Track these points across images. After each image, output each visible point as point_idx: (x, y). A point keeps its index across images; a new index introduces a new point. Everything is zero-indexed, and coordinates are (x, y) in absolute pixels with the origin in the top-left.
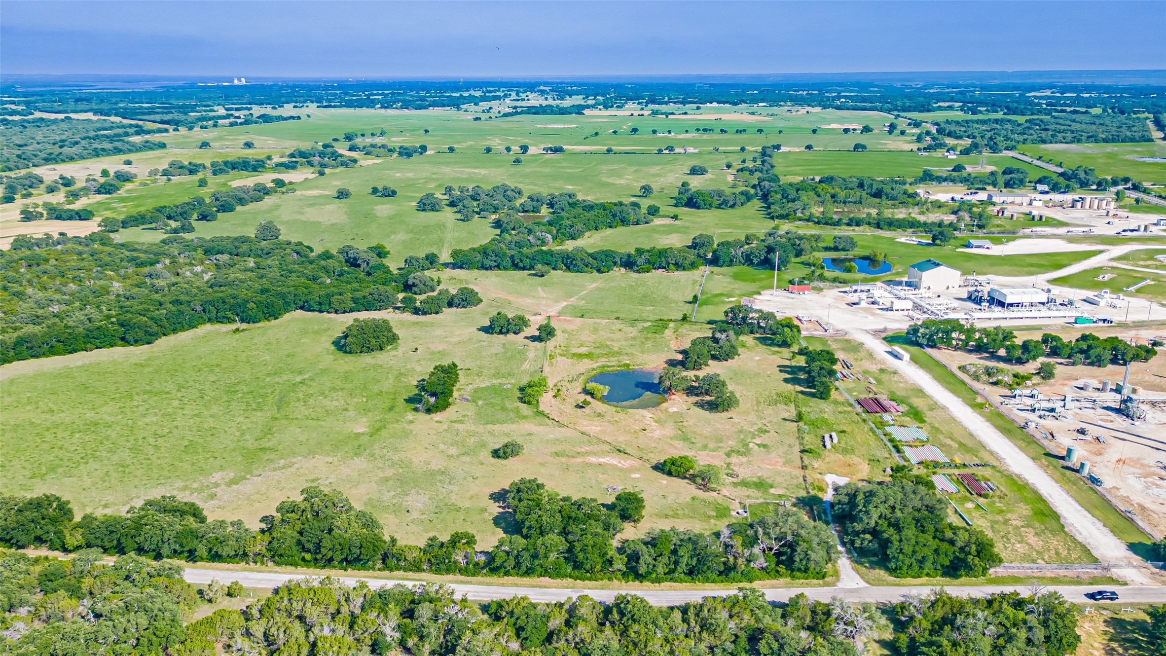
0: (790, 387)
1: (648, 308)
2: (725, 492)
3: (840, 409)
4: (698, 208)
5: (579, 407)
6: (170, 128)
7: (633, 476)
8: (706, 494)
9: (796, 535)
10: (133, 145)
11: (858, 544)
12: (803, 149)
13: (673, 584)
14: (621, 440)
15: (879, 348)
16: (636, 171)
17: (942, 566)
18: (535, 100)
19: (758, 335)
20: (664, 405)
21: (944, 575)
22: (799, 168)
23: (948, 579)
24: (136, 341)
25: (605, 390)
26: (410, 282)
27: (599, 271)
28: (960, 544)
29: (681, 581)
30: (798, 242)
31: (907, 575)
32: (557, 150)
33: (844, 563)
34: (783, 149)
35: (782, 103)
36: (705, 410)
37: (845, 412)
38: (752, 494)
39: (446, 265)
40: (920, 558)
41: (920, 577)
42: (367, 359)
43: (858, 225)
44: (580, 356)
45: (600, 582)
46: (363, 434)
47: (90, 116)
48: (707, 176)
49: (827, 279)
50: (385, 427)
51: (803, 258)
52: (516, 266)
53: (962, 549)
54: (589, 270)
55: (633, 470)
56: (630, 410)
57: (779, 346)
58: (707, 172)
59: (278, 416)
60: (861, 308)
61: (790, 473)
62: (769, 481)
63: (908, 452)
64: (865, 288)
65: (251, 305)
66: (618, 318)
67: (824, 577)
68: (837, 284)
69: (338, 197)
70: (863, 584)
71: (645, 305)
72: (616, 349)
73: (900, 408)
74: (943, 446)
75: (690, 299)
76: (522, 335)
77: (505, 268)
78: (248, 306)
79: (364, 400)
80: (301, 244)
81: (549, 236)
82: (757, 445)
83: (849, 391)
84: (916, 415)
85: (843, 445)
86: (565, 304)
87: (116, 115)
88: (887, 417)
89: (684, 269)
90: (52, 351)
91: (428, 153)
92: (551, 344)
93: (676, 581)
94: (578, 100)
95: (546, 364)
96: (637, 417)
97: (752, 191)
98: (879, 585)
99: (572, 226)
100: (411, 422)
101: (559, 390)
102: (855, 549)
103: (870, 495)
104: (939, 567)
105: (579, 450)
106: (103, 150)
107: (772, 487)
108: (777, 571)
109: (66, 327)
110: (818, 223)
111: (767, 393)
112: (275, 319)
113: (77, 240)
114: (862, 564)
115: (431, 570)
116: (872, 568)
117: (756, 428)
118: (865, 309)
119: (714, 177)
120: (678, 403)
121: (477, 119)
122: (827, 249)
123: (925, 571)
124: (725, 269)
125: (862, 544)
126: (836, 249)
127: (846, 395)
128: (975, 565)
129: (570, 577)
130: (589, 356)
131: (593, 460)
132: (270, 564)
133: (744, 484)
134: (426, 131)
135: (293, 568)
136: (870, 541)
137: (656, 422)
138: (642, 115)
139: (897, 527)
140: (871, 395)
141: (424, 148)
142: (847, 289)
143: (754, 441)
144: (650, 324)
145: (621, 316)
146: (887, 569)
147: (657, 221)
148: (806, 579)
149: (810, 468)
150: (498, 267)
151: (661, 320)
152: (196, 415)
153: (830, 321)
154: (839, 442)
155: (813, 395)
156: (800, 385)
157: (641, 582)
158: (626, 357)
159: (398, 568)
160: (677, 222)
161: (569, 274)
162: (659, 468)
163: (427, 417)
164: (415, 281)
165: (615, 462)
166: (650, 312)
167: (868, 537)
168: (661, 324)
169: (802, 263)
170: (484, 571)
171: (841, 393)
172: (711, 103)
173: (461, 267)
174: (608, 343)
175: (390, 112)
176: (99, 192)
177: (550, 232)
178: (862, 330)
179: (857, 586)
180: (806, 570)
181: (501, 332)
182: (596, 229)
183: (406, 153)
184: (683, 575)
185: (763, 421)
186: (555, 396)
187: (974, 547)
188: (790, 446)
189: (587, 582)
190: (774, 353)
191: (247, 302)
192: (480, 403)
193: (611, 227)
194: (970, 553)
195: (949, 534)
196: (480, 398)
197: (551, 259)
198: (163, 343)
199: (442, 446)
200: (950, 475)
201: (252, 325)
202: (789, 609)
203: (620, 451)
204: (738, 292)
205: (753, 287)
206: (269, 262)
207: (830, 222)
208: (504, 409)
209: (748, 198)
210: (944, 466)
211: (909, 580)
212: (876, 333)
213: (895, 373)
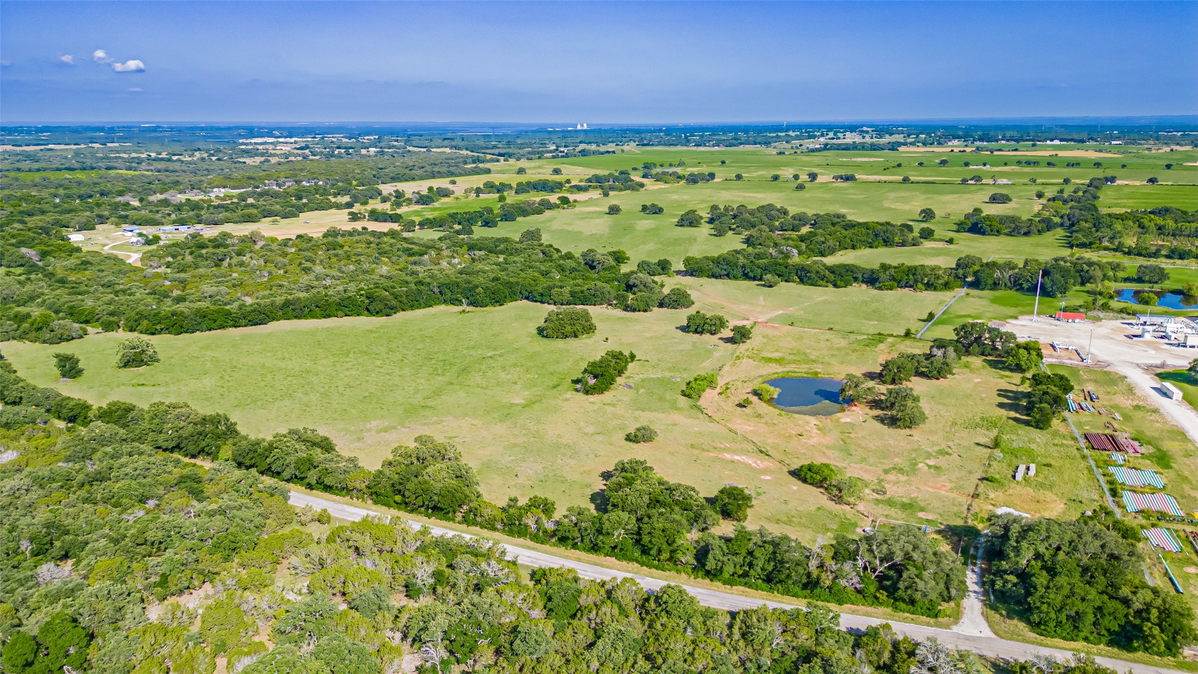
0: (1004, 412)
1: (872, 323)
2: (861, 507)
3: (1056, 442)
4: (983, 233)
5: (741, 405)
6: (502, 158)
7: (763, 477)
8: (838, 506)
9: (908, 557)
10: (465, 170)
11: (999, 584)
12: (1145, 183)
13: (747, 589)
14: (769, 442)
15: (1145, 383)
16: (928, 198)
17: (1108, 630)
18: (850, 138)
19: (990, 358)
20: (839, 415)
21: (1110, 643)
22: (1131, 201)
23: (1116, 650)
24: (377, 313)
25: (775, 392)
26: (631, 283)
27: (835, 286)
28: (1137, 605)
29: (757, 588)
30: (1086, 268)
31: (1055, 635)
32: (848, 178)
33: (972, 605)
34: (1118, 182)
35: (1142, 142)
36: (885, 424)
37: (1062, 445)
38: (893, 514)
39: (678, 273)
40: (1073, 613)
41: (1072, 640)
42: (560, 344)
43: (1181, 257)
44: (769, 360)
45: (667, 573)
46: (518, 405)
47: (448, 150)
48: (1009, 205)
49: (1113, 310)
50: (540, 401)
51: (1089, 287)
52: (746, 276)
53: (1138, 613)
54: (824, 283)
55: (765, 471)
56: (796, 416)
57: (1012, 370)
58: (1011, 200)
59: (455, 381)
60: (1143, 342)
61: (954, 499)
62: (922, 504)
63: (1128, 498)
64: (1157, 320)
65: (480, 290)
66: (831, 329)
67: (936, 616)
68: (1124, 315)
69: (609, 213)
70: (987, 633)
71: (870, 320)
72: (813, 357)
73: (1143, 450)
74: (1183, 497)
75: (925, 317)
76: (719, 335)
77: (735, 278)
78: (477, 291)
79: (536, 376)
80: (551, 246)
81: (795, 251)
82: (927, 465)
83: (1080, 425)
84: (1162, 459)
85: (1040, 479)
86: (781, 312)
87: (467, 149)
88: (1118, 457)
89: (935, 289)
90: (312, 315)
91: (715, 180)
92: (742, 348)
93: (750, 587)
94: (899, 138)
95: (728, 365)
96: (800, 422)
97: (1057, 220)
98: (1010, 639)
99: (823, 243)
100: (567, 400)
101: (727, 388)
102: (994, 591)
103: (1027, 530)
104: (1104, 632)
105: (718, 445)
106: (439, 172)
107: (922, 510)
108: (876, 598)
109: (326, 295)
110: (1129, 253)
111: (970, 416)
112: (501, 305)
113: (373, 233)
114: (996, 610)
115: (504, 531)
116: (1009, 616)
117: (936, 448)
118: (1148, 344)
119: (1018, 206)
120: (858, 414)
121: (781, 153)
122: (1126, 280)
123: (1082, 635)
124: (986, 293)
125: (1004, 586)
126: (1140, 280)
127: (1073, 428)
128: (1154, 637)
129: (637, 561)
130: (779, 361)
131: (728, 456)
132: (370, 502)
133: (890, 503)
134: (723, 162)
135: (386, 508)
136: (1015, 585)
137: (819, 429)
138: (964, 151)
139: (1052, 571)
140: (1107, 432)
141: (712, 176)
142: (1133, 321)
143: (927, 461)
144: (865, 337)
145: (836, 327)
146: (1029, 622)
147: (927, 244)
148: (913, 613)
149: (982, 497)
150: (728, 275)
151: (880, 334)
152: (388, 374)
153: (1093, 350)
154: (1036, 475)
155: (1027, 423)
156: (1017, 411)
157: (711, 580)
158: (820, 366)
159: (475, 524)
160: (951, 246)
161: (802, 287)
162: (795, 474)
163: (585, 397)
164: (635, 281)
165: (750, 462)
166: (872, 327)
167: (1013, 579)
168: (880, 337)
169: (1088, 292)
170: (553, 540)
171: (1068, 425)
172: (1052, 140)
173: (692, 275)
174: (808, 351)
175: (701, 149)
176: (417, 202)
177: (797, 247)
178: (1132, 363)
179: (979, 635)
180: (912, 602)
181: (696, 332)
182: (854, 247)
183: (693, 180)
184: (760, 581)
185: (950, 444)
186: (720, 394)
187: (1154, 613)
188: (970, 472)
189: (653, 570)
190: (1002, 377)
191: (477, 287)
192: (641, 391)
193: (871, 247)
194: (1148, 620)
195: (1125, 591)
196: (643, 387)
197: (784, 270)
198: (400, 316)
199: (582, 424)
200: (1176, 531)
201: (479, 309)
202: (864, 639)
203: (761, 452)
204: (989, 315)
205: (1012, 311)
206: (516, 259)
207: (1144, 252)
208: (661, 399)
209: (1048, 226)
210: (1173, 520)
211: (1057, 641)
212: (1148, 369)
213: (1155, 411)
